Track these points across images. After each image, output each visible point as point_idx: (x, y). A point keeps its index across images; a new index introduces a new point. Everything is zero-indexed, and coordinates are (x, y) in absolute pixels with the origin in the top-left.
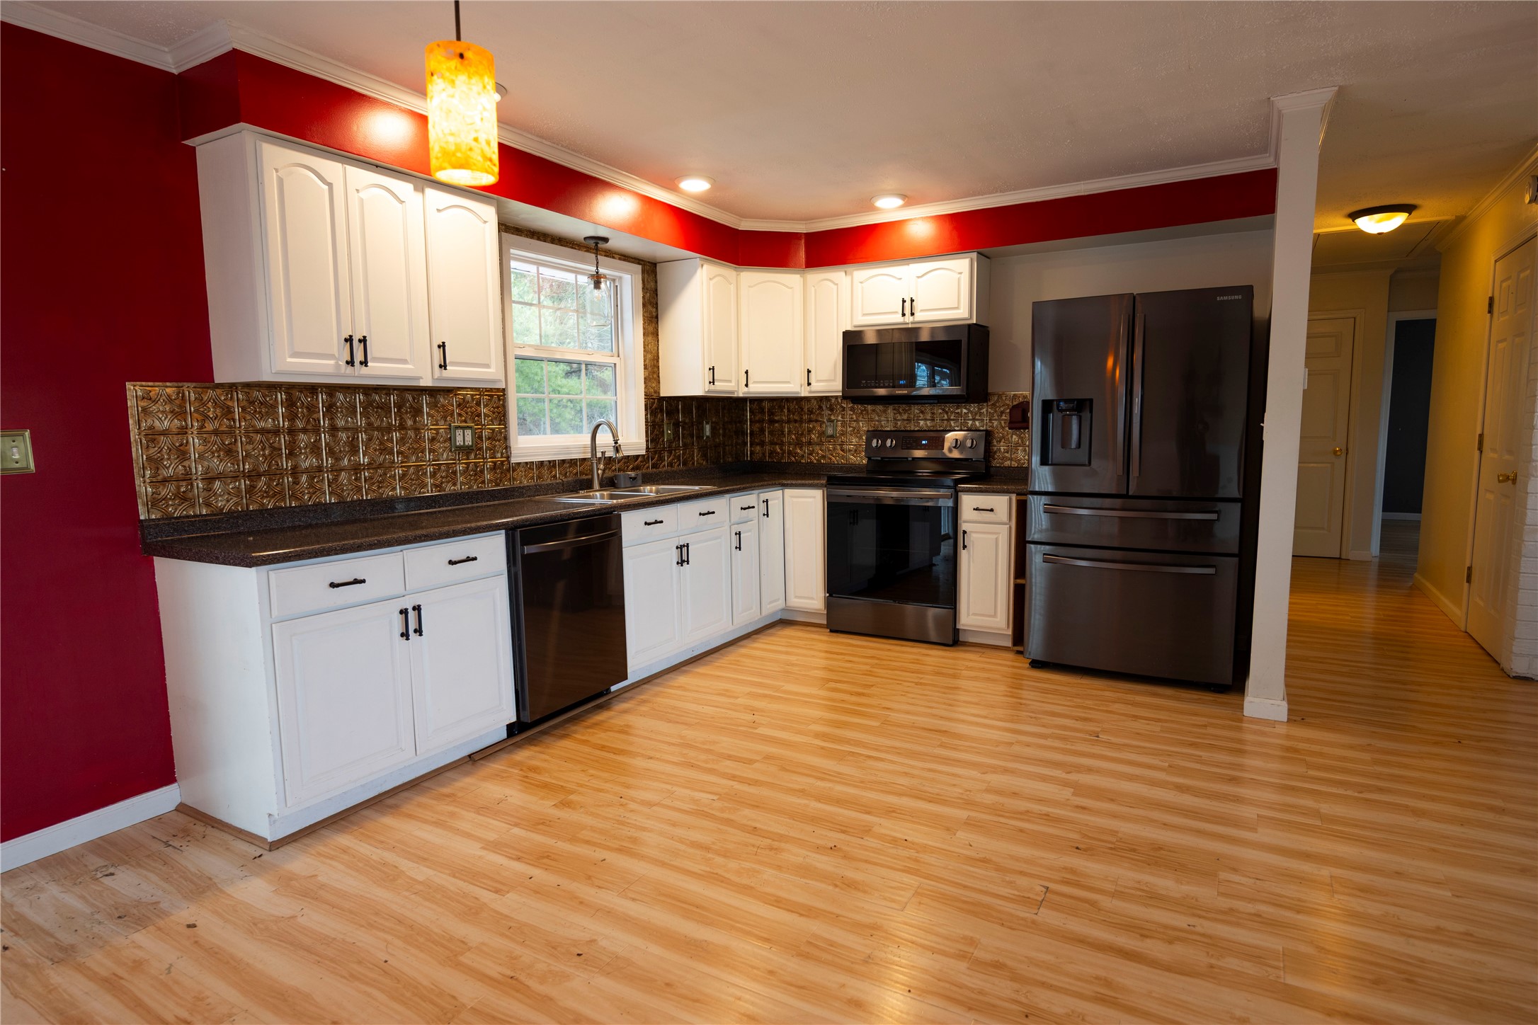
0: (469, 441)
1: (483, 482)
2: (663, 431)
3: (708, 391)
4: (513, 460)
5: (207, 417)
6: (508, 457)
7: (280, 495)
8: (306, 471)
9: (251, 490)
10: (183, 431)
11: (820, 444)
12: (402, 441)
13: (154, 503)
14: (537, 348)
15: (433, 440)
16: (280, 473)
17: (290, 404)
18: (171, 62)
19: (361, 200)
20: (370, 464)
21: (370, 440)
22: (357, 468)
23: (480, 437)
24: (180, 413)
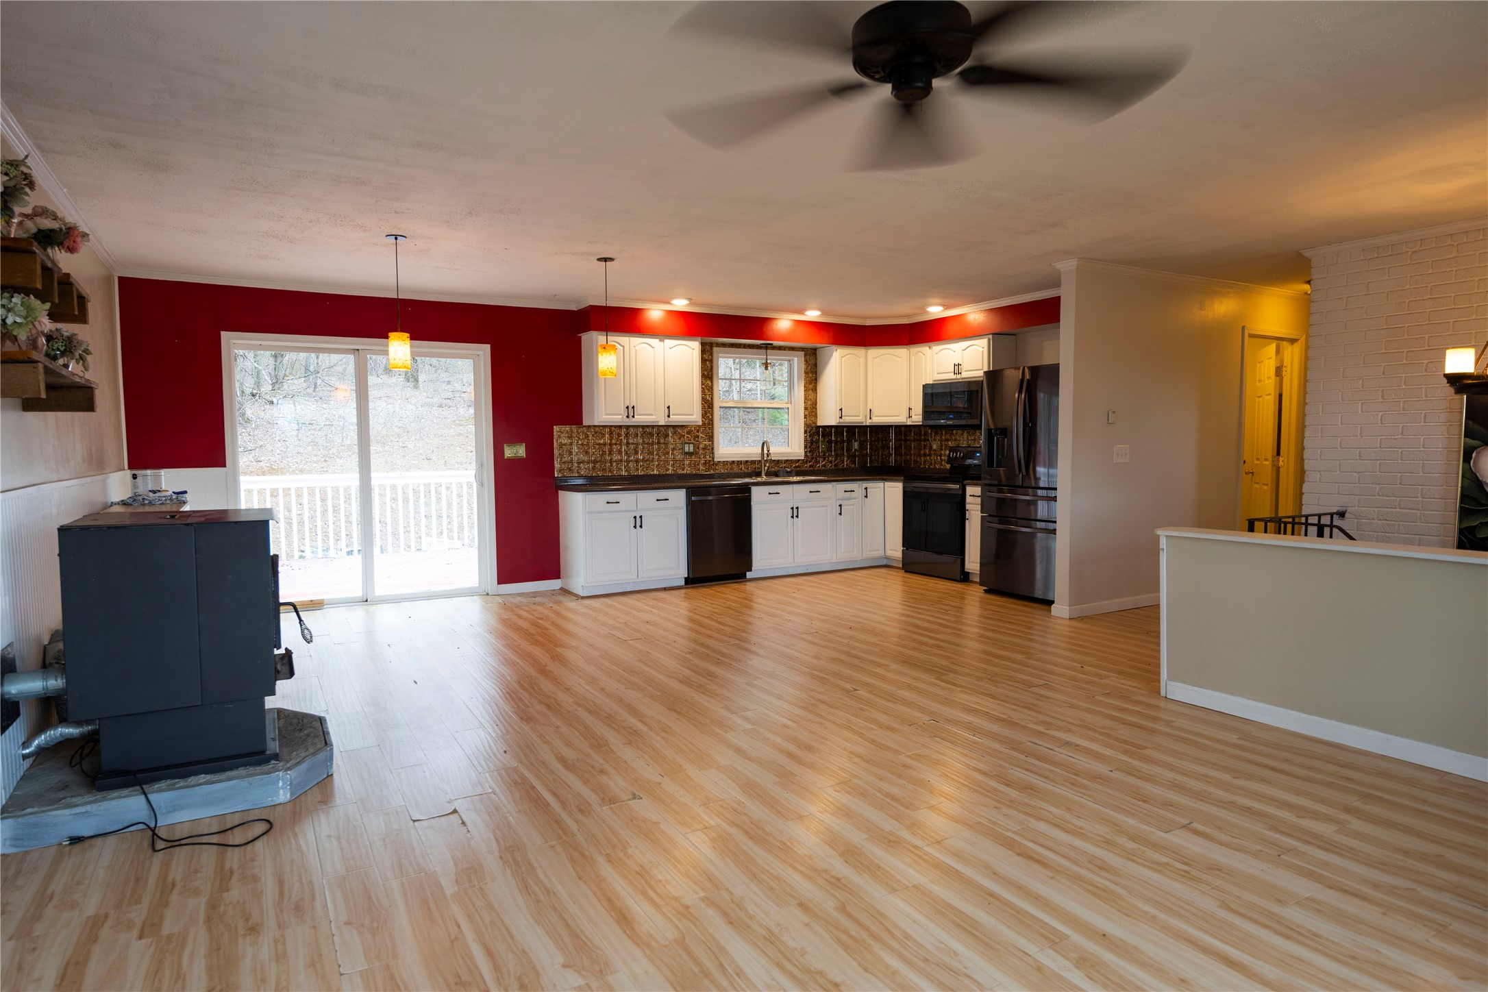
0: (692, 449)
1: (699, 470)
2: (819, 446)
3: (839, 423)
4: (715, 460)
5: (579, 438)
6: (713, 458)
7: (604, 470)
8: (616, 461)
9: (594, 468)
10: (571, 444)
11: (930, 455)
12: (659, 449)
13: (560, 471)
14: (736, 402)
15: (674, 449)
16: (605, 462)
17: (611, 433)
18: (574, 308)
19: (636, 350)
20: (643, 459)
21: (643, 448)
22: (637, 461)
23: (698, 448)
24: (570, 437)
